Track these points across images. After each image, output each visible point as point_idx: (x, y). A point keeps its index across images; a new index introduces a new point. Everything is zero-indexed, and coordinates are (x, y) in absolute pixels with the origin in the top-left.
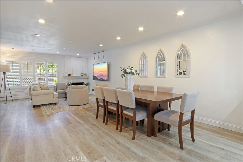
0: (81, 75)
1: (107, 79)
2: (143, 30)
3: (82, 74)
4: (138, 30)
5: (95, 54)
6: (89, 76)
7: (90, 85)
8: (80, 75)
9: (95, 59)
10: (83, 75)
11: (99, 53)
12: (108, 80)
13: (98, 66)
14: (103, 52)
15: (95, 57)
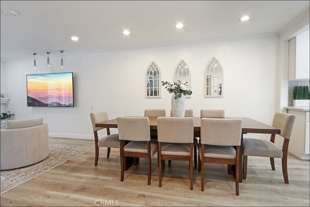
1: (72, 103)
2: (183, 27)
4: (175, 27)
5: (34, 54)
6: (9, 99)
9: (35, 65)
11: (48, 53)
12: (73, 105)
13: (42, 80)
14: (62, 52)
15: (35, 61)
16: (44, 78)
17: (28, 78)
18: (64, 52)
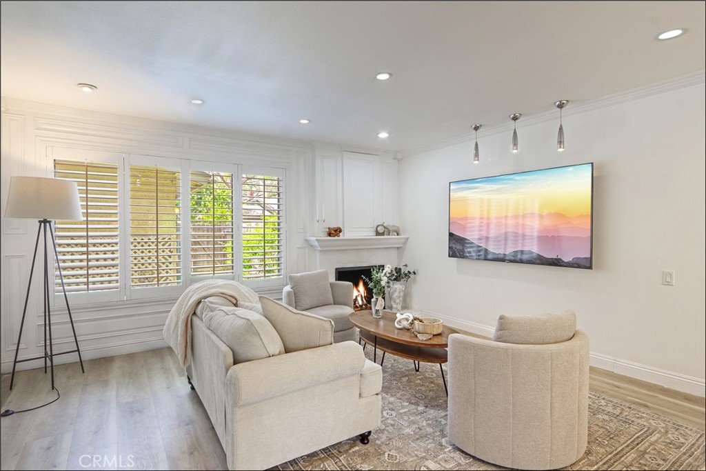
0: (378, 234)
3: (380, 229)
5: (476, 128)
6: (408, 238)
7: (414, 281)
8: (370, 234)
9: (477, 155)
10: (383, 234)
11: (515, 118)
12: (590, 263)
13: (491, 191)
14: (561, 108)
15: (477, 145)
16: (495, 187)
17: (454, 190)
18: (567, 104)
